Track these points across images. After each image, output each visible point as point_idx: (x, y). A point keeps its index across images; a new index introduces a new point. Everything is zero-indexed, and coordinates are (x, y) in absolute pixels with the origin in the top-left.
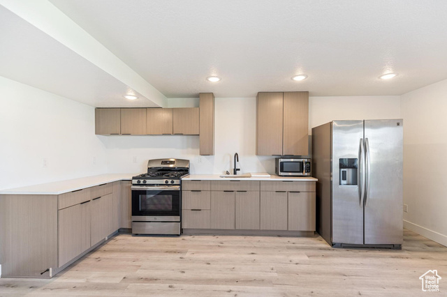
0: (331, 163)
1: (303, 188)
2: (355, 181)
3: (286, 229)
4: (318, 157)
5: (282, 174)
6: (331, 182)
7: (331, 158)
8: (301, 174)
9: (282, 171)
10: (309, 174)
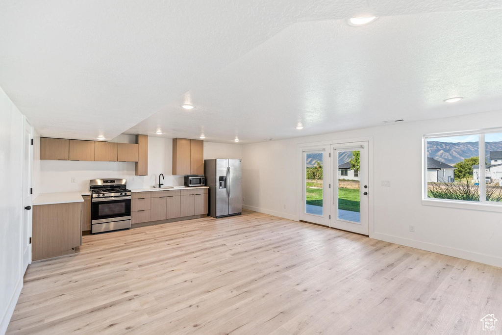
0: (216, 178)
1: (202, 192)
2: (225, 187)
3: (194, 215)
4: (208, 175)
5: (191, 185)
6: (216, 188)
7: (216, 176)
8: (200, 185)
9: (190, 184)
10: (204, 185)
